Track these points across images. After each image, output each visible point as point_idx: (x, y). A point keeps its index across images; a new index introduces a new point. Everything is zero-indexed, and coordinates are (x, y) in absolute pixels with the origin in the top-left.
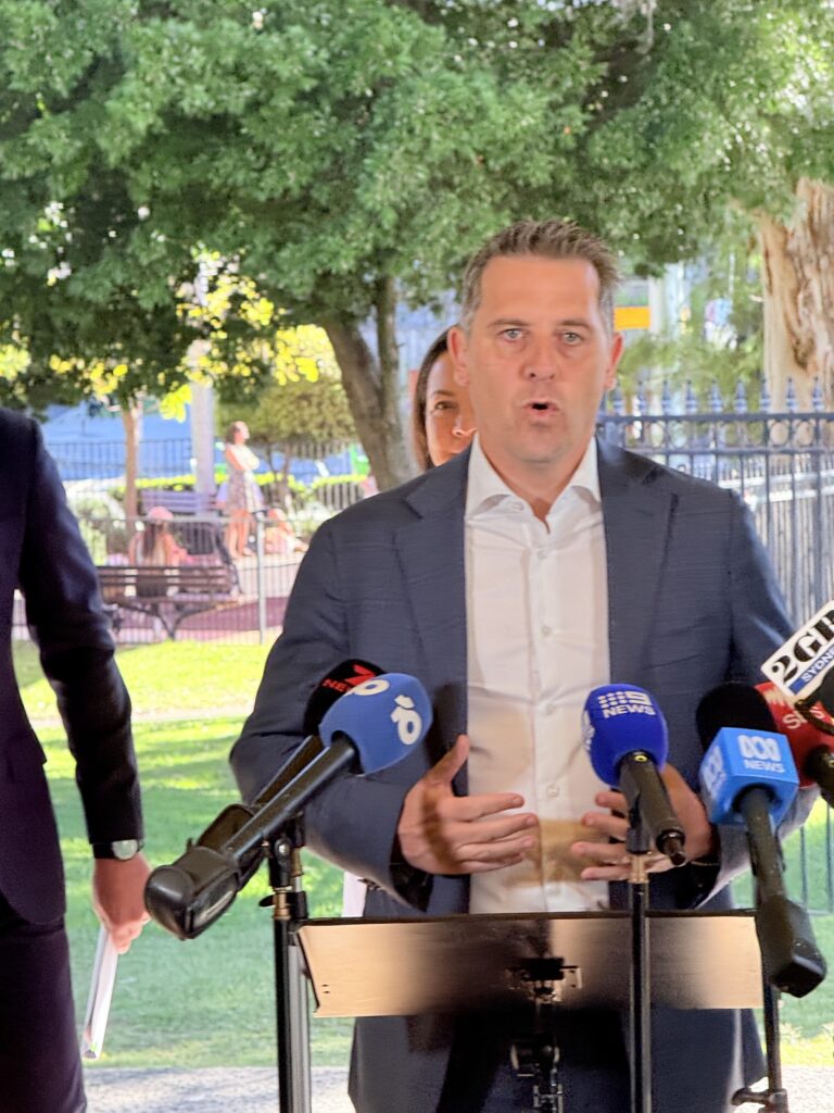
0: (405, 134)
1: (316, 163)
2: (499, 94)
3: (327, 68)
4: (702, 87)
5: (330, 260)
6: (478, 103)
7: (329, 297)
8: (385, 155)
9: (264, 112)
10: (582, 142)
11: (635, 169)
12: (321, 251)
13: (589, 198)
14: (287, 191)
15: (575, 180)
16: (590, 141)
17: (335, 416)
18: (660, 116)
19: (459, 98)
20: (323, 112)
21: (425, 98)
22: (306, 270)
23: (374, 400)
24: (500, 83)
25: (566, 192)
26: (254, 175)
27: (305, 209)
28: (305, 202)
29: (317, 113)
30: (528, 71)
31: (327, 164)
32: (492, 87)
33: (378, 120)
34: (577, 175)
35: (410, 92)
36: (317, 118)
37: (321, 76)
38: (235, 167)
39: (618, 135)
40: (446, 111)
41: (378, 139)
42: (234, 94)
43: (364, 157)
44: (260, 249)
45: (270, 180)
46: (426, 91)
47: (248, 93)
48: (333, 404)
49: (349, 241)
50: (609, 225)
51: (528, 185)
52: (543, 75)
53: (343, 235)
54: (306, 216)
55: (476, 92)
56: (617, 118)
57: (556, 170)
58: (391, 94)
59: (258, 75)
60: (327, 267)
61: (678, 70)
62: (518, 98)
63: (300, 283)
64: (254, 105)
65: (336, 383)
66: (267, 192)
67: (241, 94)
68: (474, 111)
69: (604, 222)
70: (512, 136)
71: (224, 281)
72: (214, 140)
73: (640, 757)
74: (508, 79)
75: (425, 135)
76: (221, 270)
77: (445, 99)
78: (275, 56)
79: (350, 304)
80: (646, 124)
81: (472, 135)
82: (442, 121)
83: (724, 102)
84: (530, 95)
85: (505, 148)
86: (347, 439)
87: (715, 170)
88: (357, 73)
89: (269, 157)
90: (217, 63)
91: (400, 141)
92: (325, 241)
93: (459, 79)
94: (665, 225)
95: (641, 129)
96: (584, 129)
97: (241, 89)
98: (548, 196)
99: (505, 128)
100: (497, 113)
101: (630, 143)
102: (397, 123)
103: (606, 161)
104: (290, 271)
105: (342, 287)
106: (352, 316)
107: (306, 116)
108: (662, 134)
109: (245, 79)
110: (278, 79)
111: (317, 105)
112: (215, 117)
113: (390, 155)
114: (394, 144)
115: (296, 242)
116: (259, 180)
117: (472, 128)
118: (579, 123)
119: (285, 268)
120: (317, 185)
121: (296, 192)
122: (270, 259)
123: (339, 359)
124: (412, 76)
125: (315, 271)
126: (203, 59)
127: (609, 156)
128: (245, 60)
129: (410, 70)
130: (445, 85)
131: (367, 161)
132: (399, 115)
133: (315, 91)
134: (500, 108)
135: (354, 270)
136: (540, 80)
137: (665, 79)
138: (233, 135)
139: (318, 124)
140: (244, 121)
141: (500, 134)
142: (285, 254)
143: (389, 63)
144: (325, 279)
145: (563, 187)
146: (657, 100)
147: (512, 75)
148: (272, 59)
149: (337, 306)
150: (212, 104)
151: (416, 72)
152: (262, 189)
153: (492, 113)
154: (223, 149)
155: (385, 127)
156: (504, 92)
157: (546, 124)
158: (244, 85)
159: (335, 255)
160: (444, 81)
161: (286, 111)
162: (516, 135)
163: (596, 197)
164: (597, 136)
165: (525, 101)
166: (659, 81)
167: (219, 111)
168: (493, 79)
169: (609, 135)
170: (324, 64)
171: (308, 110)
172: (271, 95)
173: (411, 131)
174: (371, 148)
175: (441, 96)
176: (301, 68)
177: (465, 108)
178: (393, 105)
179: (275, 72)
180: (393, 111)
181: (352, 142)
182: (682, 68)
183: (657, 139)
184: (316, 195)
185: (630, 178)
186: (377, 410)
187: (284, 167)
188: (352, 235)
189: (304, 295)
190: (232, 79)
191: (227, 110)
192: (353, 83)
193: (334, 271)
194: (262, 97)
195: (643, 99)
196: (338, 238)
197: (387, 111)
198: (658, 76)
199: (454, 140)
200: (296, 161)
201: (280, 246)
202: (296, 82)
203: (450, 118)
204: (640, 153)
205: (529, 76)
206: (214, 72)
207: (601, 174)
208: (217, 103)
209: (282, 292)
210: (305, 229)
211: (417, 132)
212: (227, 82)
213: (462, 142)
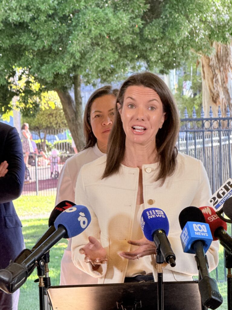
0: (83, 28)
1: (54, 38)
2: (114, 15)
3: (57, 7)
4: (181, 12)
5: (58, 70)
6: (107, 18)
7: (58, 82)
8: (76, 35)
9: (36, 21)
10: (141, 30)
11: (159, 39)
12: (55, 67)
13: (144, 48)
14: (44, 47)
15: (140, 43)
16: (144, 30)
17: (61, 120)
18: (167, 21)
19: (101, 16)
20: (56, 21)
21: (89, 16)
22: (50, 73)
23: (73, 116)
24: (114, 11)
25: (136, 46)
26: (33, 42)
27: (50, 53)
28: (50, 50)
29: (54, 21)
30: (123, 7)
31: (57, 38)
32: (112, 12)
33: (74, 24)
34: (140, 41)
35: (84, 14)
36: (54, 23)
37: (55, 9)
38: (27, 40)
39: (154, 28)
40: (96, 20)
41: (74, 30)
42: (26, 16)
43: (69, 36)
44: (35, 66)
45: (38, 43)
46: (90, 14)
47: (31, 15)
48: (60, 116)
49: (65, 63)
50: (151, 57)
51: (124, 44)
52: (128, 8)
53: (63, 61)
54: (50, 55)
55: (106, 14)
56: (153, 23)
57: (133, 39)
58: (78, 15)
59: (34, 9)
60: (58, 72)
61: (173, 6)
62: (120, 16)
63: (49, 77)
64: (33, 19)
65: (61, 109)
66: (37, 48)
67: (29, 16)
68: (105, 20)
69: (149, 56)
70: (118, 28)
71: (24, 77)
72: (20, 31)
73: (160, 231)
74: (117, 10)
75: (89, 28)
76: (23, 73)
77: (96, 16)
78: (40, 3)
79: (65, 84)
80: (162, 24)
81: (105, 28)
82: (95, 24)
83: (189, 17)
84: (124, 15)
85: (116, 32)
86: (65, 128)
87: (186, 39)
88: (67, 8)
89: (38, 36)
90: (21, 5)
91: (81, 30)
92: (57, 63)
93: (101, 10)
94: (169, 57)
95: (161, 26)
96: (142, 26)
97: (28, 14)
98: (130, 48)
99: (116, 26)
100: (113, 21)
101: (157, 30)
102: (80, 25)
103: (149, 36)
104: (45, 73)
105: (63, 78)
106: (66, 88)
107: (50, 23)
108: (168, 27)
109: (30, 11)
110: (41, 11)
111: (54, 19)
112: (20, 23)
113: (78, 35)
114: (79, 31)
115: (47, 63)
116: (35, 44)
117: (105, 26)
118: (140, 24)
119: (44, 72)
120: (54, 45)
121: (47, 47)
122: (38, 69)
123: (62, 101)
124: (85, 9)
125: (54, 73)
126: (16, 4)
127: (150, 35)
128: (30, 4)
129: (84, 7)
130: (96, 12)
131: (71, 37)
132: (80, 22)
133: (53, 14)
134: (114, 19)
135: (66, 73)
136: (127, 10)
137: (169, 9)
138: (26, 29)
139: (54, 25)
140: (29, 24)
141: (114, 28)
142: (44, 68)
143: (77, 5)
144: (57, 76)
145: (135, 45)
146: (166, 16)
147: (118, 8)
148: (39, 4)
149: (62, 84)
150: (19, 19)
151: (86, 7)
152: (36, 47)
153: (111, 21)
154: (23, 34)
155: (76, 26)
156: (116, 14)
157: (129, 24)
158: (30, 12)
159: (60, 68)
160: (95, 11)
161: (44, 21)
162: (120, 28)
163: (147, 48)
164: (146, 28)
165: (122, 17)
166: (167, 10)
167: (21, 21)
168: (112, 10)
169: (150, 28)
170: (56, 5)
171: (51, 21)
172: (39, 15)
173: (85, 27)
174: (72, 33)
175: (94, 16)
176: (48, 7)
177: (103, 19)
178: (79, 19)
179: (40, 8)
180: (79, 21)
181: (65, 31)
182: (174, 6)
183: (166, 29)
184: (53, 48)
185: (158, 42)
186: (75, 118)
187: (43, 39)
188: (66, 61)
189: (50, 81)
190: (26, 11)
191: (24, 21)
192: (66, 11)
193: (60, 73)
194: (35, 16)
195: (161, 16)
196: (61, 62)
197: (77, 21)
198: (166, 8)
199: (99, 30)
200: (47, 37)
201: (42, 65)
202: (47, 11)
203: (98, 23)
204: (161, 34)
205: (124, 9)
206: (19, 9)
207: (148, 41)
208: (21, 18)
209: (43, 80)
210: (50, 59)
211: (87, 27)
212: (24, 12)
213: (102, 31)
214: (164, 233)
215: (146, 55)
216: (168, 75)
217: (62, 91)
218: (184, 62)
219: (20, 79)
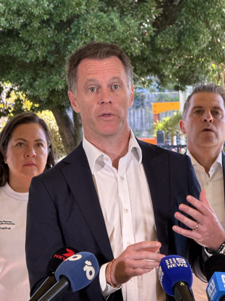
0: (84, 36)
1: (49, 48)
2: (120, 21)
3: (53, 11)
4: (200, 17)
5: (54, 85)
6: (112, 24)
7: (54, 100)
8: (76, 44)
9: (28, 28)
10: (153, 38)
11: (174, 49)
12: (51, 82)
13: (156, 60)
14: (38, 58)
15: (151, 53)
16: (156, 38)
17: (56, 145)
18: (183, 29)
19: (105, 22)
20: (51, 28)
21: (91, 22)
22: (45, 89)
23: (72, 140)
24: (121, 16)
25: (147, 58)
26: (25, 52)
27: (44, 66)
28: (45, 63)
29: (49, 28)
30: (132, 12)
31: (53, 48)
32: (118, 18)
33: (73, 31)
34: (151, 51)
35: (85, 20)
36: (49, 30)
37: (51, 14)
38: (17, 50)
39: (168, 36)
40: (100, 27)
41: (74, 39)
42: (17, 21)
43: (68, 45)
44: (27, 81)
45: (31, 54)
46: (92, 20)
47: (22, 21)
48: (56, 140)
49: (62, 78)
50: (164, 71)
51: (132, 55)
52: (138, 13)
53: (60, 76)
54: (45, 68)
55: (112, 20)
56: (167, 30)
57: (142, 49)
58: (78, 21)
59: (26, 14)
60: (53, 88)
61: (190, 11)
62: (128, 22)
63: (43, 94)
64: (24, 25)
65: (57, 132)
66: (30, 59)
67: (19, 21)
68: (110, 27)
69: (162, 70)
70: (126, 37)
71: (13, 93)
72: (8, 39)
73: (182, 284)
74: (124, 15)
75: (92, 36)
76: (11, 89)
77: (99, 23)
78: (32, 6)
79: (63, 102)
80: (177, 32)
81: (110, 36)
82: (98, 31)
83: (208, 23)
84: (133, 21)
85: (123, 41)
86: (62, 154)
87: (205, 49)
88: (64, 13)
89: (30, 45)
90: (10, 9)
91: (82, 39)
92: (52, 78)
93: (105, 15)
94: (186, 70)
95: (176, 34)
96: (154, 34)
97: (19, 20)
98: (139, 60)
99: (123, 34)
100: (120, 27)
101: (172, 39)
102: (81, 32)
103: (162, 46)
104: (39, 90)
105: (59, 96)
106: (63, 107)
107: (45, 30)
108: (184, 35)
109: (21, 15)
110: (34, 16)
111: (49, 26)
112: (9, 30)
113: (78, 44)
114: (80, 40)
115: (41, 78)
116: (27, 55)
117: (110, 33)
118: (152, 31)
119: (37, 88)
120: (49, 56)
121: (41, 59)
122: (31, 85)
123: (58, 123)
124: (86, 14)
125: (49, 89)
126: (4, 8)
127: (164, 44)
128: (21, 8)
129: (85, 12)
130: (99, 17)
131: (69, 47)
132: (81, 29)
133: (48, 20)
134: (121, 26)
135: (64, 89)
136: (136, 15)
137: (185, 14)
138: (16, 37)
139: (49, 33)
140: (20, 32)
141: (121, 36)
142: (37, 83)
143: (77, 9)
144: (53, 92)
145: (145, 56)
146: (182, 22)
147: (125, 13)
148: (31, 8)
149: (58, 102)
150: (8, 25)
151: (88, 12)
152: (28, 58)
153: (118, 28)
154: (12, 43)
155: (76, 33)
156: (123, 20)
157: (139, 32)
158: (20, 18)
159: (57, 83)
160: (99, 16)
161: (37, 27)
162: (127, 36)
163: (159, 60)
164: (159, 36)
165: (130, 23)
166: (183, 15)
167: (11, 28)
168: (118, 15)
169: (163, 36)
170: (52, 9)
171: (45, 27)
172: (31, 21)
173: (86, 35)
174: (71, 42)
175: (98, 22)
176: (43, 11)
177: (107, 26)
178: (79, 25)
179: (32, 13)
180: (79, 28)
181: (63, 40)
182: (192, 10)
183: (182, 37)
184: (49, 60)
185: (172, 52)
186: (74, 143)
187: (36, 49)
188: (64, 75)
189: (44, 98)
190: (16, 15)
191: (13, 28)
192: (63, 17)
193: (56, 89)
194: (27, 22)
195: (176, 22)
196: (58, 77)
197: (76, 27)
198: (182, 13)
199: (103, 38)
200: (41, 47)
201: (35, 80)
202: (41, 16)
203: (101, 30)
204: (176, 43)
205: (132, 14)
206: (8, 13)
207: (160, 51)
208: (10, 24)
209: (36, 97)
210: (44, 73)
211: (89, 35)
212: (14, 17)
213: (106, 39)
214: (186, 286)
215: (159, 67)
216: (184, 92)
217: (59, 111)
218: (203, 76)
219: (8, 96)
